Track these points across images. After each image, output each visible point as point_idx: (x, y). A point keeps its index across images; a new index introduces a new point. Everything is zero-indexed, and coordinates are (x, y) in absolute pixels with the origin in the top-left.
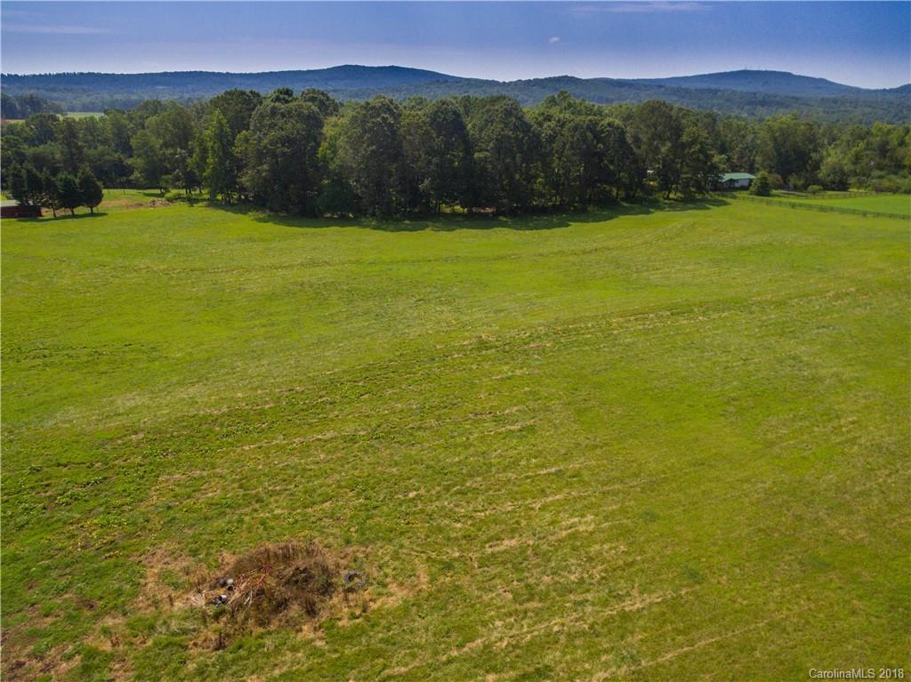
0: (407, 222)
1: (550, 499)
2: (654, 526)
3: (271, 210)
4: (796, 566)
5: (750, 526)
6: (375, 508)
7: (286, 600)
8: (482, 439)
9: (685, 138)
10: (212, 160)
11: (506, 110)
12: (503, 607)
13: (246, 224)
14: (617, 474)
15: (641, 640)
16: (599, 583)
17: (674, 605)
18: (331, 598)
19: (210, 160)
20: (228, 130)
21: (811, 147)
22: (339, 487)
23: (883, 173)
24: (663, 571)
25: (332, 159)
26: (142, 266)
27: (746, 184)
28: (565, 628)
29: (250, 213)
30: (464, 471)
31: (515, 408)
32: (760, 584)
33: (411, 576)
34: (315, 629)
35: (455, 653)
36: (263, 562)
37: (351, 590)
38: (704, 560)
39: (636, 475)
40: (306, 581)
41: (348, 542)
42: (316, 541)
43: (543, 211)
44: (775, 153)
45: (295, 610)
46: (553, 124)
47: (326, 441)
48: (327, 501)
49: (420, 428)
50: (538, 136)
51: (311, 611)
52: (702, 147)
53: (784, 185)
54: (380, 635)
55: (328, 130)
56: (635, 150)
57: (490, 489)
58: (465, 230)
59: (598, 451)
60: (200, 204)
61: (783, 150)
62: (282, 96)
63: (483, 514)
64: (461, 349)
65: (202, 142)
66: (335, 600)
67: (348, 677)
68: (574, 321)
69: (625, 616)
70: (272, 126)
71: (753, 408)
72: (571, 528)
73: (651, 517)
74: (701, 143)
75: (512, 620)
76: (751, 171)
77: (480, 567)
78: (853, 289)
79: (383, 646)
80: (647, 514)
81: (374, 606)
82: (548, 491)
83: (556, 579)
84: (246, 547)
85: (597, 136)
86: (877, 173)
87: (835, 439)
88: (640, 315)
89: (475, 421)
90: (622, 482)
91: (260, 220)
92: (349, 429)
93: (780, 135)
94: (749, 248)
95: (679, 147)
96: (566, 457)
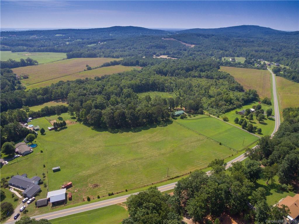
0: (116, 130)
19: (83, 117)
25: (103, 120)
29: (91, 127)
42: (98, 183)
50: (136, 117)
58: (124, 132)
60: (82, 123)
64: (111, 166)
68: (123, 162)
70: (94, 114)
78: (158, 155)
85: (147, 114)
88: (130, 161)
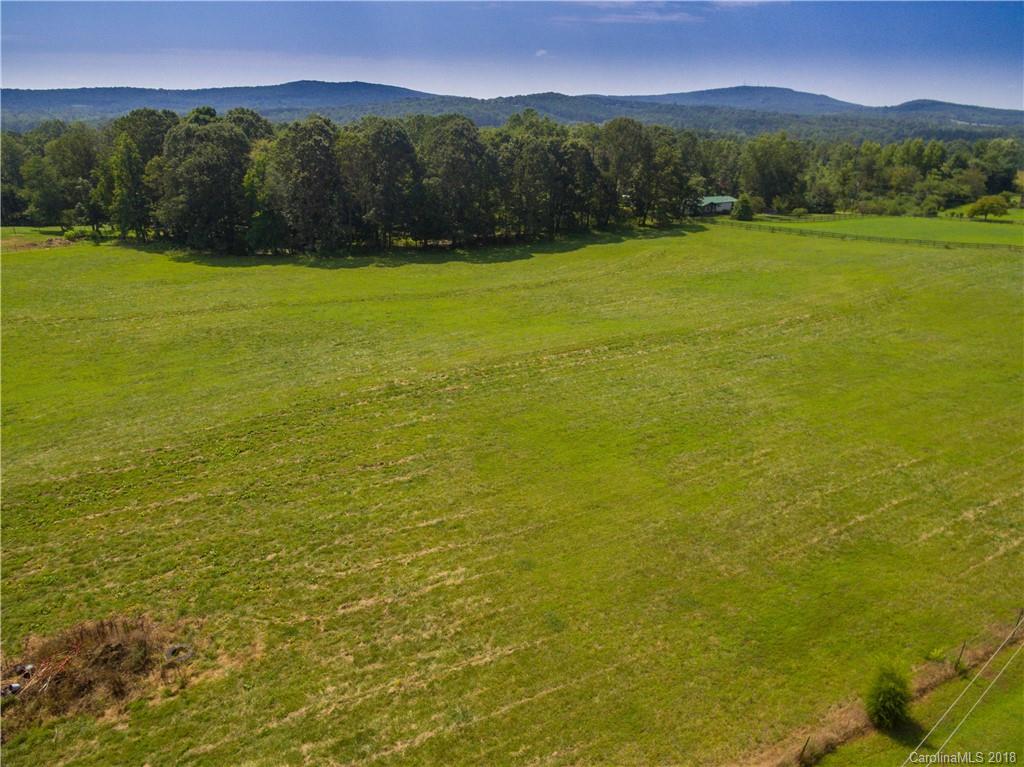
0: (350, 258)
1: (424, 552)
2: (527, 576)
3: (193, 247)
4: (664, 606)
5: (629, 568)
6: (223, 574)
7: (90, 682)
8: (365, 493)
9: (657, 159)
10: (120, 191)
11: (456, 131)
12: (341, 671)
13: (162, 265)
14: (501, 522)
15: (480, 695)
16: (452, 638)
17: (523, 657)
18: (148, 675)
19: (117, 191)
20: (138, 156)
21: (795, 167)
22: (189, 553)
23: (871, 194)
24: (524, 621)
25: (260, 188)
26: (20, 316)
27: (728, 207)
28: (402, 689)
29: (167, 252)
30: (335, 529)
31: (410, 458)
32: (621, 628)
33: (244, 645)
34: (120, 712)
35: (274, 725)
36: (76, 642)
37: (171, 665)
38: (571, 606)
39: (523, 523)
40: (117, 659)
41: (183, 613)
42: (146, 615)
43: (506, 241)
44: (758, 175)
45: (101, 692)
46: (510, 145)
47: (187, 504)
48: (170, 570)
49: (298, 484)
50: (493, 160)
51: (119, 692)
52: (676, 168)
53: (767, 208)
54: (194, 712)
55: (255, 155)
56: (603, 173)
57: (359, 546)
58: (414, 265)
59: (489, 499)
60: (109, 243)
61: (766, 171)
62: (201, 117)
63: (344, 574)
64: (368, 396)
65: (106, 171)
66: (152, 678)
67: (143, 761)
68: (503, 360)
69: (470, 671)
70: (189, 151)
71: (667, 444)
72: (438, 582)
73: (528, 566)
74: (676, 164)
75: (347, 684)
76: (734, 194)
77: (325, 630)
78: (807, 316)
79: (195, 724)
80: (524, 563)
81: (195, 681)
82: (423, 544)
83: (407, 637)
84: (61, 625)
85: (559, 157)
86: (864, 194)
87: (744, 472)
88: (573, 351)
89: (363, 474)
90: (506, 530)
91: (179, 260)
92: (216, 489)
93: (762, 156)
94: (717, 276)
95: (651, 168)
96: (453, 507)
